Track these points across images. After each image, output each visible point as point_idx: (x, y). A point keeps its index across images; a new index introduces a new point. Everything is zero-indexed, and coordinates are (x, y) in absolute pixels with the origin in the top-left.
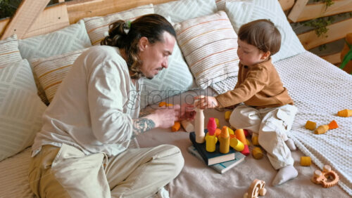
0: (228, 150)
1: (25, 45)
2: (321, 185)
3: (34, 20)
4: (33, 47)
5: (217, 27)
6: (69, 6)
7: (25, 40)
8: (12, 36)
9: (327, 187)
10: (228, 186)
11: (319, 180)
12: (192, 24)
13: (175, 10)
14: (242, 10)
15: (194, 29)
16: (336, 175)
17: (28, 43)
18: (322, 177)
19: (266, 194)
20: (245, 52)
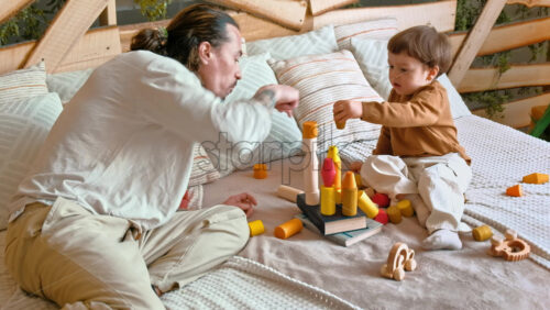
0: (355, 212)
1: (56, 80)
2: (503, 257)
3: (72, 46)
4: (67, 84)
5: (338, 68)
6: (123, 33)
7: (57, 75)
8: (38, 65)
9: (511, 259)
10: (356, 259)
11: (498, 249)
12: (302, 62)
13: (278, 47)
14: (375, 49)
15: (304, 68)
16: (525, 244)
17: (60, 78)
18: (503, 246)
19: (416, 269)
20: (404, 70)
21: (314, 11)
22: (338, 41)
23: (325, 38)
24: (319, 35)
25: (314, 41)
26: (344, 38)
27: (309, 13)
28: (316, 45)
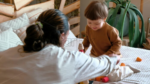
20: (97, 24)
21: (17, 9)
22: (29, 19)
23: (25, 19)
24: (23, 18)
25: (22, 20)
26: (30, 18)
27: (15, 10)
28: (24, 22)
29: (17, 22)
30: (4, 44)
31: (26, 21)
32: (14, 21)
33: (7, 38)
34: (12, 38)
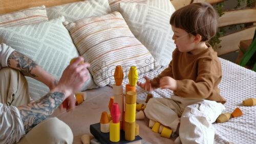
5: (113, 26)
14: (137, 10)
22: (110, 4)
23: (101, 3)
24: (97, 1)
26: (114, 2)
28: (96, 8)
29: (82, 7)
30: (33, 43)
31: (102, 7)
32: (79, 6)
33: (43, 34)
34: (53, 36)
